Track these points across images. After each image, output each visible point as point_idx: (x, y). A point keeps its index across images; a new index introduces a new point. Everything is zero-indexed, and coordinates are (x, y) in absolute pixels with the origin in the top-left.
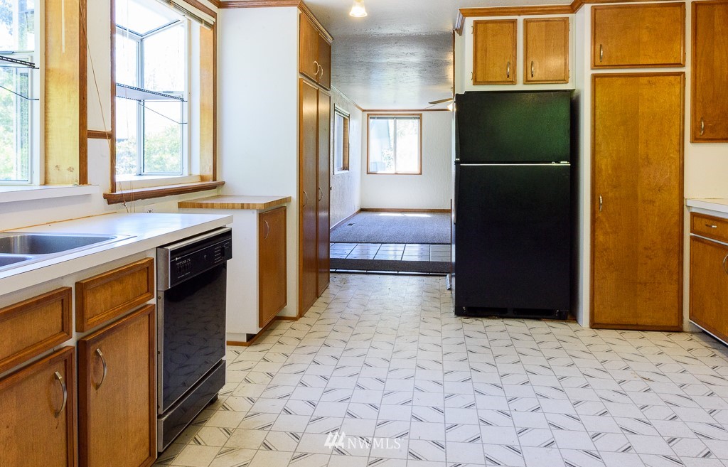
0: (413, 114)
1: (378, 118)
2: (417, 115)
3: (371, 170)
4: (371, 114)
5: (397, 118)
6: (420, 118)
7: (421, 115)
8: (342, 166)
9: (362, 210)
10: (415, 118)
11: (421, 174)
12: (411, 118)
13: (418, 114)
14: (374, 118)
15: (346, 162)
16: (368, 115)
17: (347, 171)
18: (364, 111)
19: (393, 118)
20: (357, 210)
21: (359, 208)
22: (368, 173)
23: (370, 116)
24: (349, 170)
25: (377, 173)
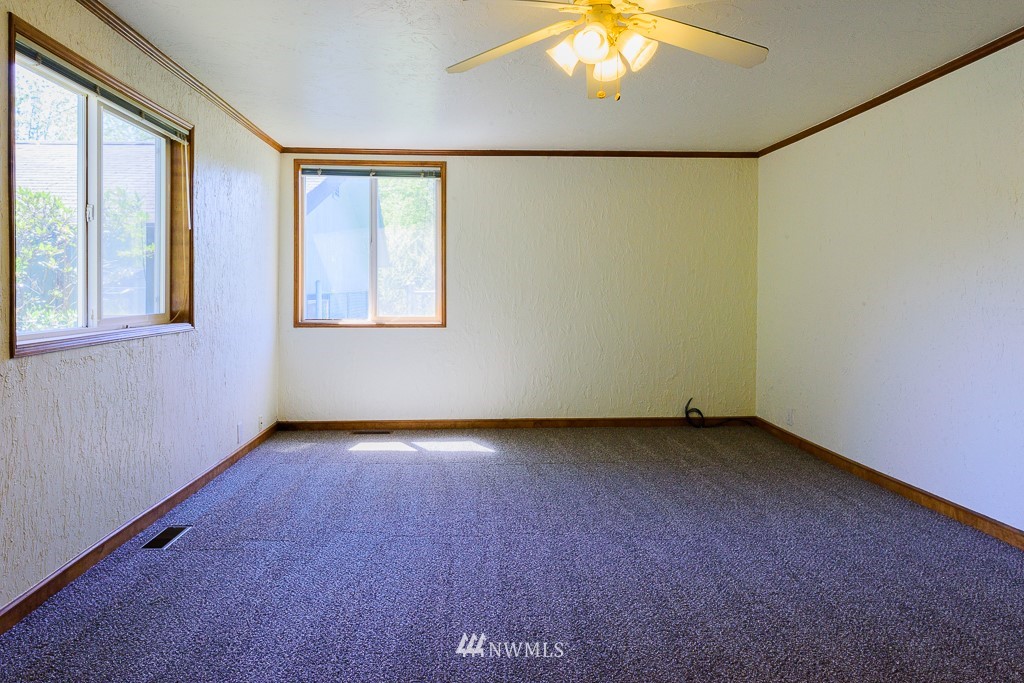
0: (423, 164)
1: (325, 172)
2: (432, 165)
4: (306, 161)
5: (378, 174)
6: (441, 174)
7: (443, 165)
9: (283, 428)
10: (427, 174)
11: (444, 325)
12: (416, 174)
13: (435, 164)
14: (314, 172)
15: (182, 293)
16: (297, 163)
18: (284, 150)
19: (367, 173)
22: (297, 324)
23: (302, 166)
24: (191, 320)
25: (340, 323)
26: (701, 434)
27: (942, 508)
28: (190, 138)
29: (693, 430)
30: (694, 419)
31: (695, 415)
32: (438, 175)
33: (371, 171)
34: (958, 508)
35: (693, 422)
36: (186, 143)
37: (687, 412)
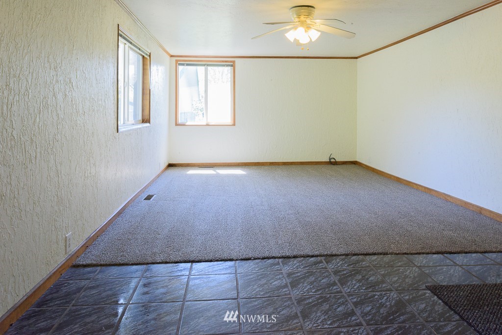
0: (226, 61)
1: (188, 65)
2: (229, 62)
3: (180, 121)
4: (181, 61)
5: (208, 65)
6: (233, 65)
7: (234, 62)
8: (140, 118)
9: (170, 165)
10: (227, 66)
11: (234, 125)
12: (224, 66)
13: (231, 62)
14: (183, 65)
15: (147, 112)
16: (177, 61)
17: (148, 124)
18: (172, 56)
19: (204, 65)
20: (164, 165)
21: (167, 164)
22: (177, 124)
23: (179, 62)
24: (149, 122)
25: (186, 124)
26: (335, 167)
27: (420, 188)
28: (150, 56)
29: (332, 166)
30: (333, 162)
31: (333, 160)
32: (232, 66)
33: (206, 64)
34: (425, 188)
35: (332, 163)
36: (149, 58)
37: (330, 159)
